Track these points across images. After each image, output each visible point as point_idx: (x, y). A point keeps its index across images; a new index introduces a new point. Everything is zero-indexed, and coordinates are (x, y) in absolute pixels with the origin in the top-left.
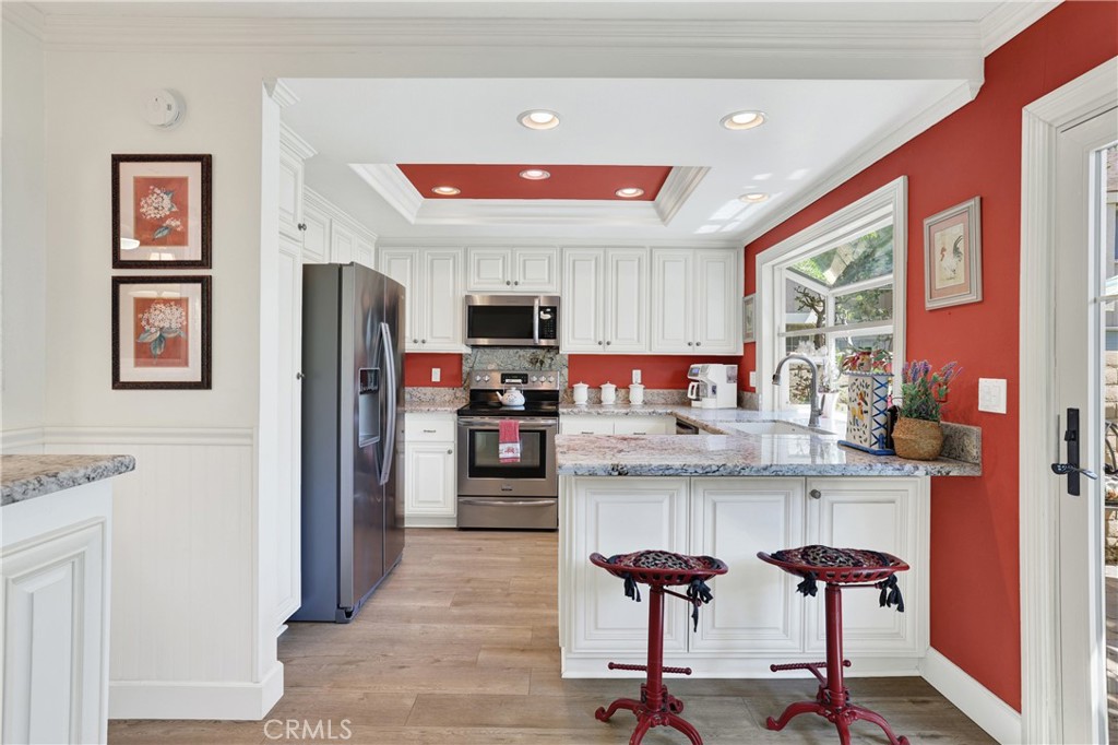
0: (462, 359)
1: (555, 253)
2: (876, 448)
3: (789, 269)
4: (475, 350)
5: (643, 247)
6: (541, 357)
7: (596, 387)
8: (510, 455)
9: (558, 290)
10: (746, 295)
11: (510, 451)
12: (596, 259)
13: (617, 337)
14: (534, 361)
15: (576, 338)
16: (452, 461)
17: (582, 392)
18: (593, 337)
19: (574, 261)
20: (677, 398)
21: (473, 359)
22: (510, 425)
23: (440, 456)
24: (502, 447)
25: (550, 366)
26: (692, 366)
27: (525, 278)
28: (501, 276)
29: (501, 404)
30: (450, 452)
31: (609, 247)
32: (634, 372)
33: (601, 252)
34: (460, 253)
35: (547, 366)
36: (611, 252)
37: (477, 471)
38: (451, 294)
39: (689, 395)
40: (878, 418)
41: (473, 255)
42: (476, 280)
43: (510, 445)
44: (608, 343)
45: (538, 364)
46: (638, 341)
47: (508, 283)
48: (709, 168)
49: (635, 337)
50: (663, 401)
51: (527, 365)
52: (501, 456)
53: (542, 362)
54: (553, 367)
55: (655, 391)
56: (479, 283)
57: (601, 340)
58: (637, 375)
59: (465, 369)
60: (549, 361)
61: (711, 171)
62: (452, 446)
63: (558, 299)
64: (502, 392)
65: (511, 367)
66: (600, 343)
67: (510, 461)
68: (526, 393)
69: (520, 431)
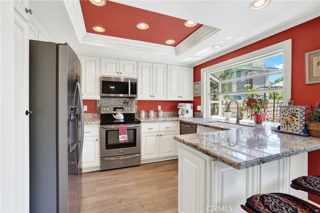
0: (96, 102)
1: (135, 63)
2: (302, 133)
3: (211, 74)
4: (102, 99)
5: (164, 64)
6: (127, 101)
7: (148, 112)
8: (124, 139)
9: (136, 77)
10: (194, 82)
11: (123, 138)
12: (150, 67)
13: (156, 94)
14: (125, 103)
15: (143, 94)
16: (98, 143)
17: (143, 113)
18: (148, 94)
19: (142, 67)
20: (172, 115)
21: (101, 102)
22: (123, 127)
23: (92, 142)
24: (120, 136)
25: (131, 104)
26: (179, 104)
27: (124, 71)
28: (115, 70)
29: (115, 119)
30: (97, 140)
31: (154, 63)
32: (159, 106)
33: (151, 64)
34: (98, 60)
35: (130, 104)
36: (154, 65)
37: (108, 147)
38: (94, 76)
39: (179, 114)
40: (303, 123)
41: (103, 61)
42: (105, 71)
43: (123, 135)
44: (154, 96)
45: (126, 104)
46: (163, 96)
47: (118, 73)
48: (220, 30)
49: (162, 94)
50: (168, 115)
51: (122, 104)
52: (120, 140)
53: (128, 103)
54: (132, 105)
55: (166, 112)
56: (105, 72)
57: (151, 95)
58: (159, 107)
59: (98, 106)
60: (130, 103)
61: (220, 31)
62: (98, 138)
63: (137, 80)
64: (115, 114)
65: (116, 105)
66: (151, 96)
67: (124, 142)
68: (124, 115)
69: (127, 130)
